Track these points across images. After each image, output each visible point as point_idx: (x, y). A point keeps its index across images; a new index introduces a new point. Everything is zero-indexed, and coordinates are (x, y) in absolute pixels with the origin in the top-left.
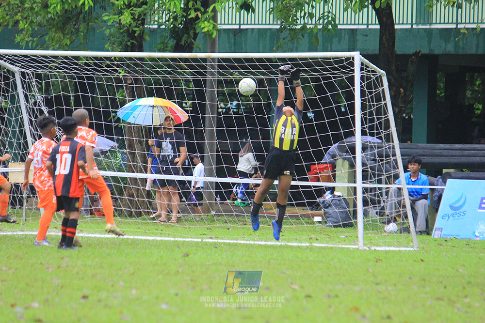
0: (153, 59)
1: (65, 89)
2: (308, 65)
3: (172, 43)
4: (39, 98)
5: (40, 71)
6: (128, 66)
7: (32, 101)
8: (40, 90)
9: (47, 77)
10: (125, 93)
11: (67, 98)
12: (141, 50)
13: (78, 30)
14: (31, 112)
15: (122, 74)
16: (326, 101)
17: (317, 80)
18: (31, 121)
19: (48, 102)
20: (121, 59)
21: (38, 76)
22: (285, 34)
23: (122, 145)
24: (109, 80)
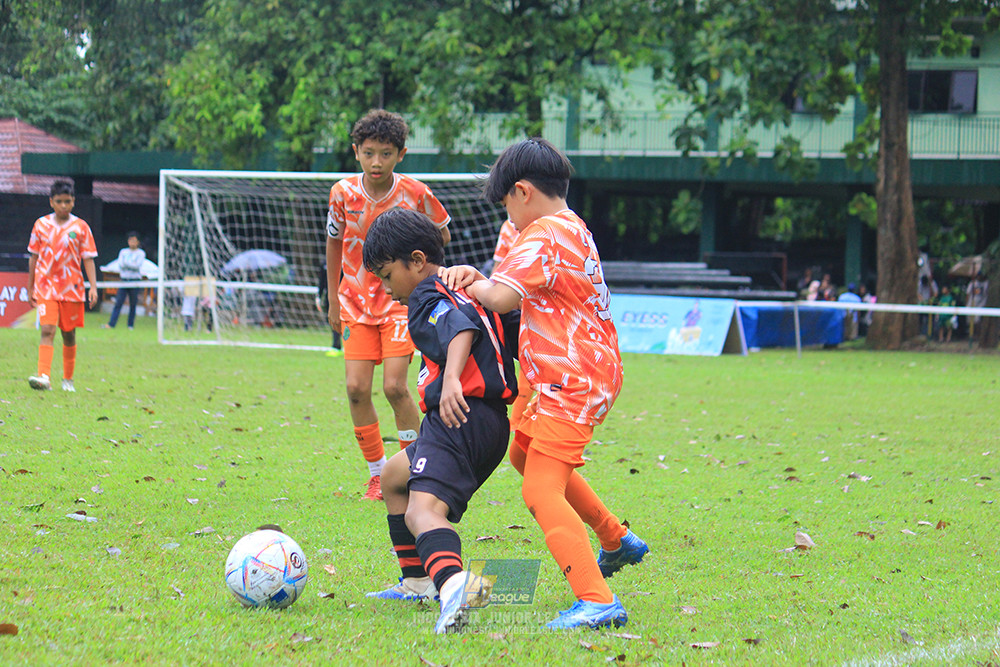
0: (320, 181)
1: (238, 207)
2: (466, 187)
3: (337, 166)
4: (214, 216)
5: (215, 192)
6: (296, 187)
7: (206, 219)
8: (215, 210)
9: (221, 197)
10: (294, 211)
11: (240, 219)
12: (308, 170)
13: (249, 155)
14: (207, 230)
15: (292, 196)
16: (482, 221)
17: (472, 201)
18: (206, 239)
19: (222, 221)
20: (290, 181)
21: (214, 196)
22: (444, 158)
23: (290, 261)
24: (278, 200)
